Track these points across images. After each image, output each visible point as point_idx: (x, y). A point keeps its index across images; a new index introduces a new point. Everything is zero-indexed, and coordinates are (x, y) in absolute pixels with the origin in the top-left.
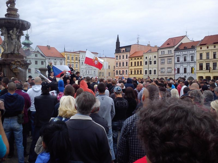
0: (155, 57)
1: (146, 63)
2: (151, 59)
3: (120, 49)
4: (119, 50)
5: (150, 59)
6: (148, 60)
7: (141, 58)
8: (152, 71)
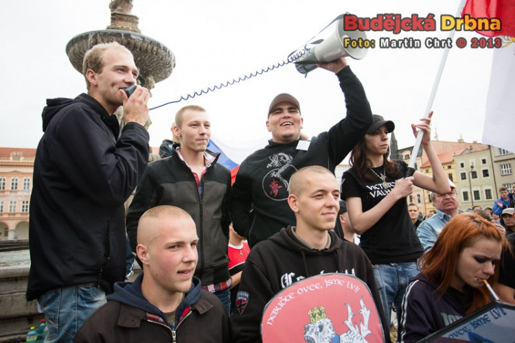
0: (484, 161)
1: (463, 176)
2: (475, 166)
3: (400, 154)
4: (398, 155)
5: (472, 167)
6: (466, 170)
7: (450, 167)
8: (482, 192)
